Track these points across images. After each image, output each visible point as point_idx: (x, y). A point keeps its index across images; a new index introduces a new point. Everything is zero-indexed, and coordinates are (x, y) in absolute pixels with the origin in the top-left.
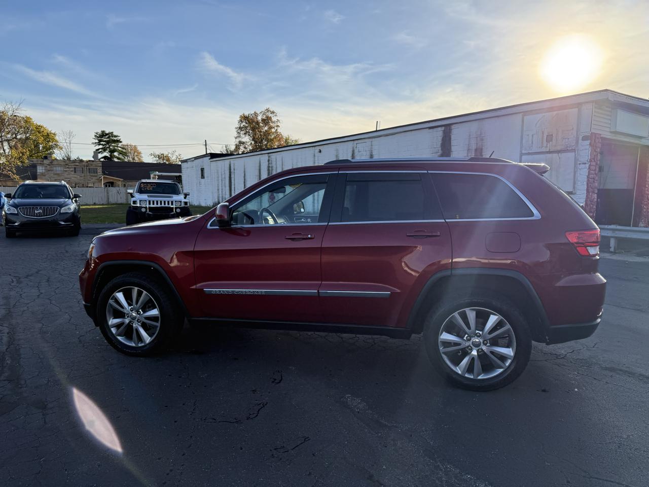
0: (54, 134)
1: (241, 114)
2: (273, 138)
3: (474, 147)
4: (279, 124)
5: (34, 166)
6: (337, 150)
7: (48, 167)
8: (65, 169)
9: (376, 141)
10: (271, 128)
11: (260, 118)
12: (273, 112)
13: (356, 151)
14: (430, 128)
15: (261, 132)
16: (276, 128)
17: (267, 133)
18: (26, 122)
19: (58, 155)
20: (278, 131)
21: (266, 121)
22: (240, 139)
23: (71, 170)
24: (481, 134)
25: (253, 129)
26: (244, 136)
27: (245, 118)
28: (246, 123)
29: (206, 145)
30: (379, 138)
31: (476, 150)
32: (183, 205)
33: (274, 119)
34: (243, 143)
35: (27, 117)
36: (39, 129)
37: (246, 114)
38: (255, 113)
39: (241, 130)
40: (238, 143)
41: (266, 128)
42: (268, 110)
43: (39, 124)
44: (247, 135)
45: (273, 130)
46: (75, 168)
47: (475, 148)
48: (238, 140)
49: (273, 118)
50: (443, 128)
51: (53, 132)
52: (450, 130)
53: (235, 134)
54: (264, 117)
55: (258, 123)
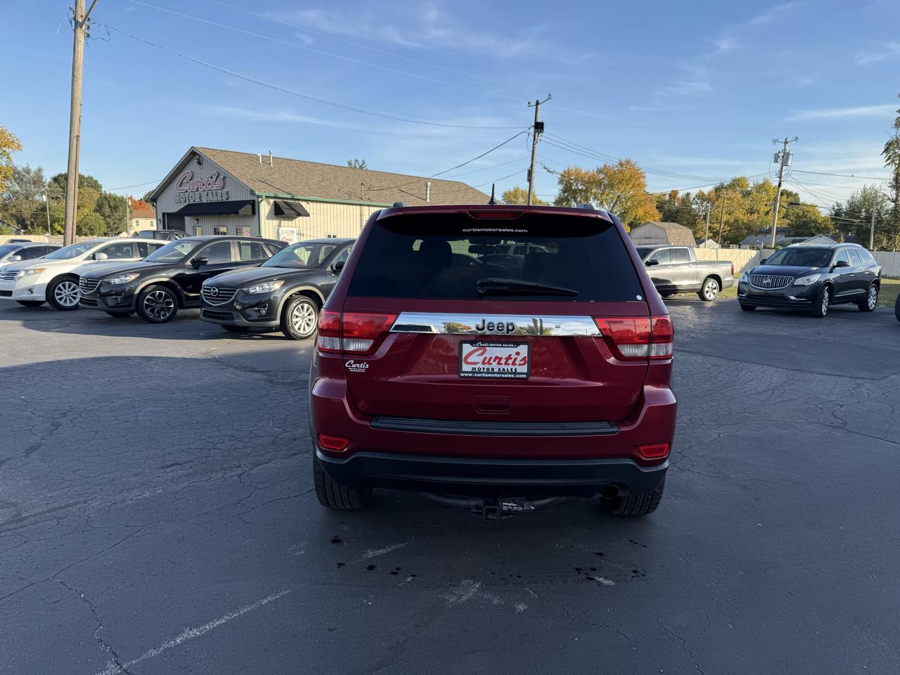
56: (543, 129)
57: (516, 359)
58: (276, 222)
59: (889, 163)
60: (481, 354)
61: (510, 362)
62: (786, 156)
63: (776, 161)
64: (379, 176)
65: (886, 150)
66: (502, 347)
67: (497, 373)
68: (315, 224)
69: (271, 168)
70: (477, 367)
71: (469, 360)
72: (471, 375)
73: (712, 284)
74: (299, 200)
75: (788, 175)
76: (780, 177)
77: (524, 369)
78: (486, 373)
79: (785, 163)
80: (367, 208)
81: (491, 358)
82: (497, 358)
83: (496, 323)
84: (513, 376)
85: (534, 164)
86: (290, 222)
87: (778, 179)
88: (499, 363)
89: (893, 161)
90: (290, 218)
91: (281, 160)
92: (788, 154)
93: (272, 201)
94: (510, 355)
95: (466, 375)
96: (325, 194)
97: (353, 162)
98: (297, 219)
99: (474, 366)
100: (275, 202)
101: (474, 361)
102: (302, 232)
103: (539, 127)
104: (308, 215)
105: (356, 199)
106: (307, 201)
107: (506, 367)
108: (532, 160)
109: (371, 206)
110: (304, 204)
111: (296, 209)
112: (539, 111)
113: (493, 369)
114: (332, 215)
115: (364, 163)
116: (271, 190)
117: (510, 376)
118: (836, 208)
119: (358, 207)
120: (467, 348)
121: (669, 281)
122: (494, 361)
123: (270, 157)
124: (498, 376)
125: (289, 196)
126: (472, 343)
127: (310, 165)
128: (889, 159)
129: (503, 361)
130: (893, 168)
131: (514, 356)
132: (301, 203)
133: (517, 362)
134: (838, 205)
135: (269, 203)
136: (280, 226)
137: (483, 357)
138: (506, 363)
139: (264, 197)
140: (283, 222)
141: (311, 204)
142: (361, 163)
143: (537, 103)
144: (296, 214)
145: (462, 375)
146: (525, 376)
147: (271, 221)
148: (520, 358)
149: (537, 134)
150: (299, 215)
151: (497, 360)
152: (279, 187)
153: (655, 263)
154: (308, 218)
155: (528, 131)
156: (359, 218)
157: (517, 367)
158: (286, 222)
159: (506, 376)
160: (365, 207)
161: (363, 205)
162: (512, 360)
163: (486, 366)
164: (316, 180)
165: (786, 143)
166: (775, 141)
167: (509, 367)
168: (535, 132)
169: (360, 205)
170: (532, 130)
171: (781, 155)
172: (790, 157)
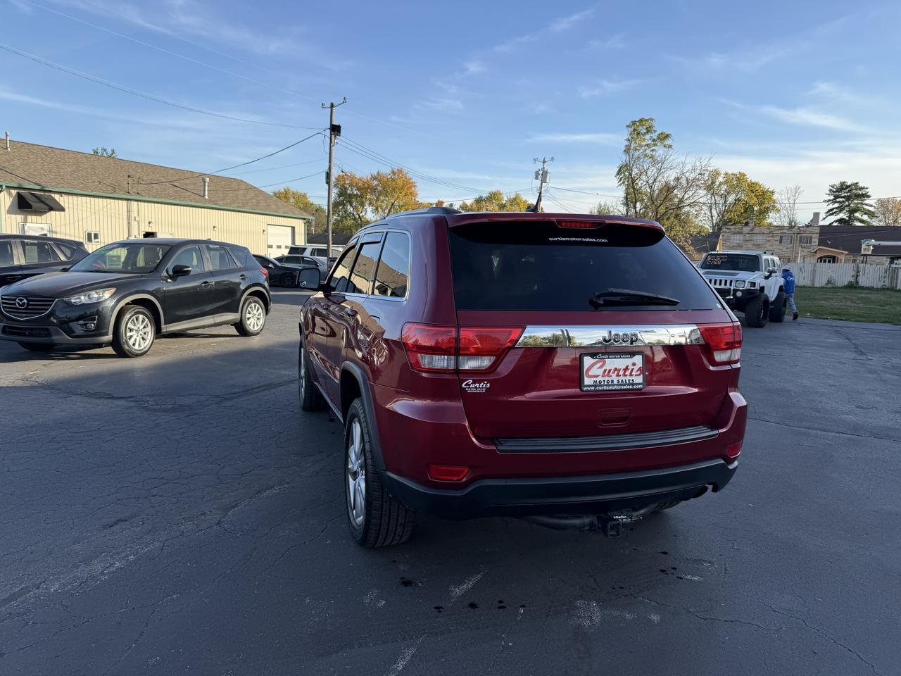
0: (772, 192)
7: (748, 235)
8: (768, 239)
18: (738, 179)
19: (773, 219)
23: (776, 239)
32: (747, 286)
35: (740, 173)
36: (753, 187)
46: (781, 237)
51: (771, 190)
56: (340, 132)
57: (632, 370)
58: (20, 218)
59: (621, 184)
60: (601, 367)
61: (628, 373)
62: (545, 174)
63: (537, 178)
64: (145, 169)
65: (619, 172)
66: (620, 358)
67: (617, 385)
68: (72, 221)
69: (8, 154)
70: (597, 379)
71: (591, 373)
72: (593, 388)
74: (50, 191)
75: (546, 191)
76: (541, 192)
77: (639, 380)
78: (607, 385)
79: (544, 181)
80: (135, 203)
81: (610, 371)
82: (616, 369)
83: (621, 334)
84: (631, 387)
85: (332, 166)
86: (39, 218)
88: (618, 375)
89: (624, 182)
90: (40, 212)
91: (21, 144)
92: (547, 172)
93: (14, 192)
94: (627, 366)
95: (589, 389)
96: (82, 185)
97: (100, 151)
98: (48, 214)
99: (595, 379)
100: (19, 194)
101: (596, 374)
102: (54, 229)
103: (335, 129)
104: (62, 209)
105: (121, 192)
106: (60, 193)
107: (624, 378)
108: (330, 162)
109: (141, 201)
110: (57, 197)
111: (47, 202)
112: (334, 114)
113: (612, 381)
114: (93, 211)
115: (113, 152)
116: (14, 179)
117: (628, 387)
119: (125, 202)
120: (588, 361)
122: (614, 373)
123: (6, 140)
124: (618, 388)
125: (38, 187)
126: (593, 355)
127: (59, 151)
128: (621, 180)
129: (621, 373)
130: (623, 187)
131: (631, 367)
132: (53, 195)
133: (634, 373)
135: (10, 194)
136: (25, 221)
137: (602, 370)
138: (624, 375)
139: (4, 187)
140: (29, 218)
141: (66, 197)
142: (110, 153)
143: (332, 106)
144: (47, 208)
145: (585, 389)
146: (641, 386)
147: (13, 216)
148: (636, 368)
149: (333, 136)
150: (51, 209)
151: (616, 372)
152: (23, 175)
154: (62, 213)
155: (323, 133)
156: (125, 214)
157: (633, 378)
158: (34, 217)
159: (625, 387)
160: (132, 202)
161: (131, 200)
162: (630, 370)
163: (606, 379)
164: (69, 170)
165: (544, 162)
166: (535, 160)
167: (628, 378)
168: (331, 135)
169: (127, 200)
170: (328, 132)
171: (541, 172)
172: (548, 175)
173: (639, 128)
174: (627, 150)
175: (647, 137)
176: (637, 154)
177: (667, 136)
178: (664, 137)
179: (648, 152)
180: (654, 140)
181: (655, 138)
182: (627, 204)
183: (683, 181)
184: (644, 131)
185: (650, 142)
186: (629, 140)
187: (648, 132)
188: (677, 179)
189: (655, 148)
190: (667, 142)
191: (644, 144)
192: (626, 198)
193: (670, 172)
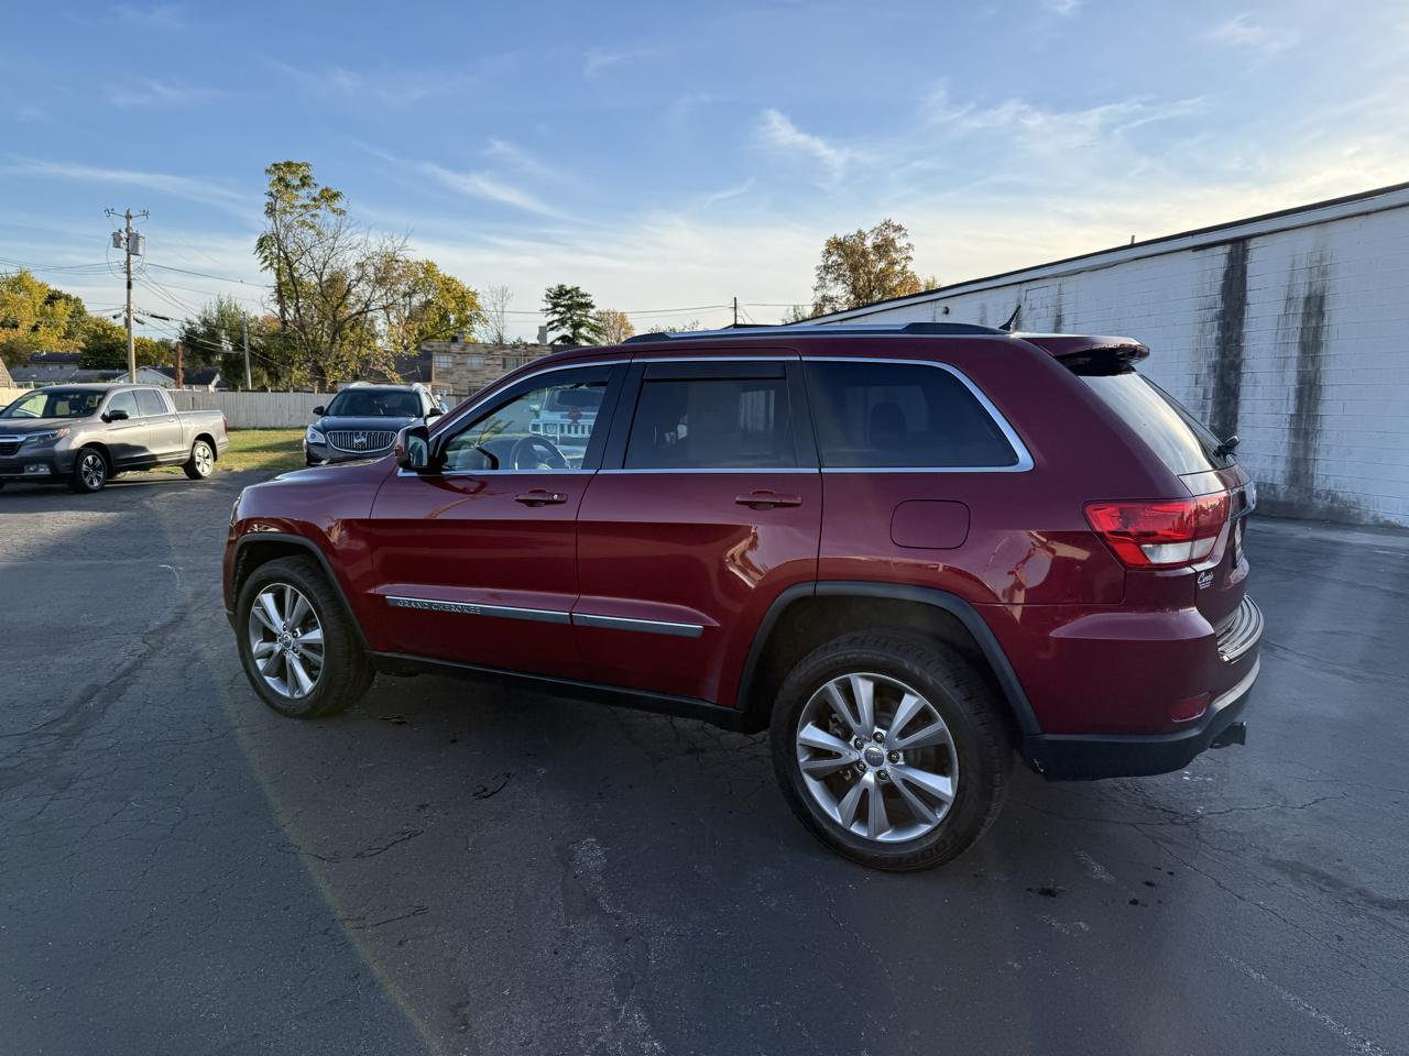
0: (475, 294)
1: (829, 236)
2: (897, 285)
3: (1302, 292)
4: (911, 254)
5: (428, 356)
6: (983, 308)
7: (459, 357)
8: (487, 362)
9: (1070, 285)
10: (893, 263)
11: (869, 243)
12: (899, 229)
13: (1025, 308)
14: (1196, 248)
15: (870, 273)
16: (903, 262)
17: (883, 276)
18: (427, 271)
19: (480, 334)
20: (909, 268)
21: (884, 248)
22: (825, 291)
23: (498, 362)
24: (1322, 259)
25: (854, 268)
26: (832, 284)
27: (837, 245)
28: (840, 256)
29: (735, 308)
30: (1077, 277)
31: (1308, 299)
33: (901, 243)
34: (831, 300)
35: (428, 263)
36: (448, 285)
37: (840, 236)
38: (860, 234)
39: (827, 273)
40: (819, 301)
41: (882, 265)
42: (887, 224)
43: (448, 275)
44: (840, 282)
45: (897, 268)
46: (504, 360)
47: (1307, 293)
48: (819, 294)
49: (897, 242)
50: (1228, 248)
51: (472, 290)
52: (1245, 251)
53: (815, 282)
54: (878, 241)
55: (864, 254)
59: (267, 267)
62: (133, 238)
63: (117, 245)
65: (261, 244)
73: (202, 450)
76: (128, 273)
79: (132, 251)
87: (125, 276)
89: (271, 264)
92: (137, 237)
118: (187, 326)
121: (143, 449)
128: (265, 261)
130: (272, 273)
134: (189, 323)
153: (121, 416)
165: (129, 217)
166: (109, 212)
171: (124, 235)
172: (141, 241)
173: (287, 177)
174: (271, 211)
175: (303, 193)
176: (288, 218)
177: (336, 195)
178: (329, 196)
179: (308, 218)
180: (314, 199)
181: (317, 195)
182: (280, 300)
183: (370, 270)
184: (297, 182)
185: (307, 202)
186: (271, 195)
187: (303, 185)
188: (360, 266)
189: (317, 211)
190: (338, 204)
191: (297, 203)
192: (279, 291)
193: (349, 253)
